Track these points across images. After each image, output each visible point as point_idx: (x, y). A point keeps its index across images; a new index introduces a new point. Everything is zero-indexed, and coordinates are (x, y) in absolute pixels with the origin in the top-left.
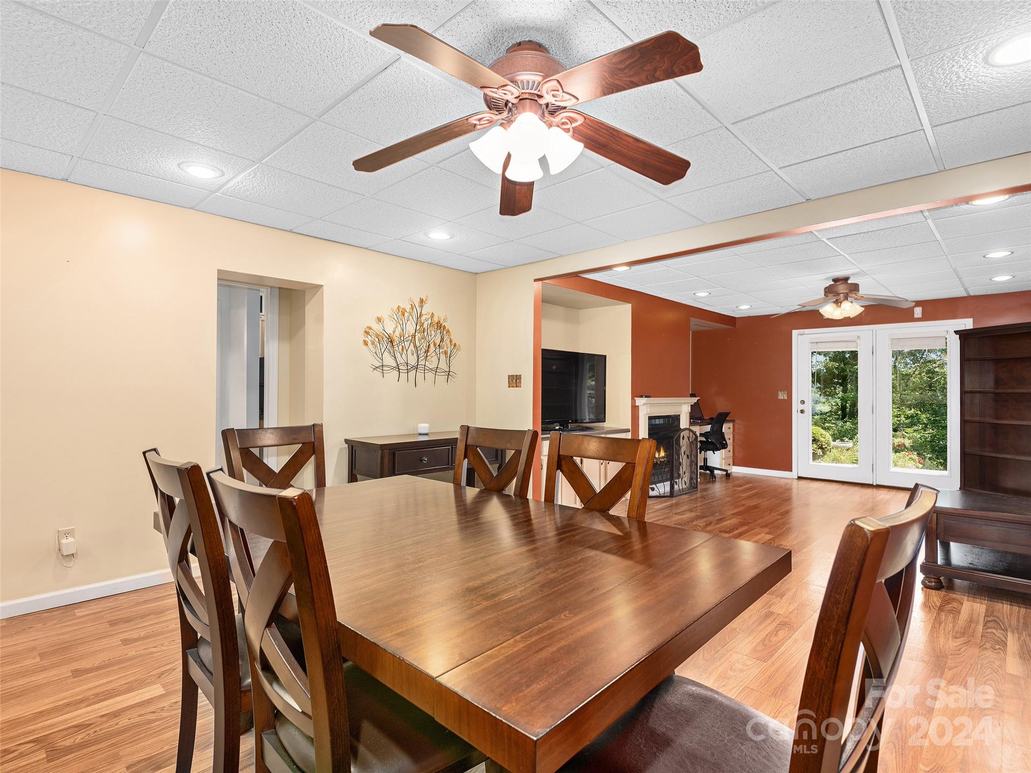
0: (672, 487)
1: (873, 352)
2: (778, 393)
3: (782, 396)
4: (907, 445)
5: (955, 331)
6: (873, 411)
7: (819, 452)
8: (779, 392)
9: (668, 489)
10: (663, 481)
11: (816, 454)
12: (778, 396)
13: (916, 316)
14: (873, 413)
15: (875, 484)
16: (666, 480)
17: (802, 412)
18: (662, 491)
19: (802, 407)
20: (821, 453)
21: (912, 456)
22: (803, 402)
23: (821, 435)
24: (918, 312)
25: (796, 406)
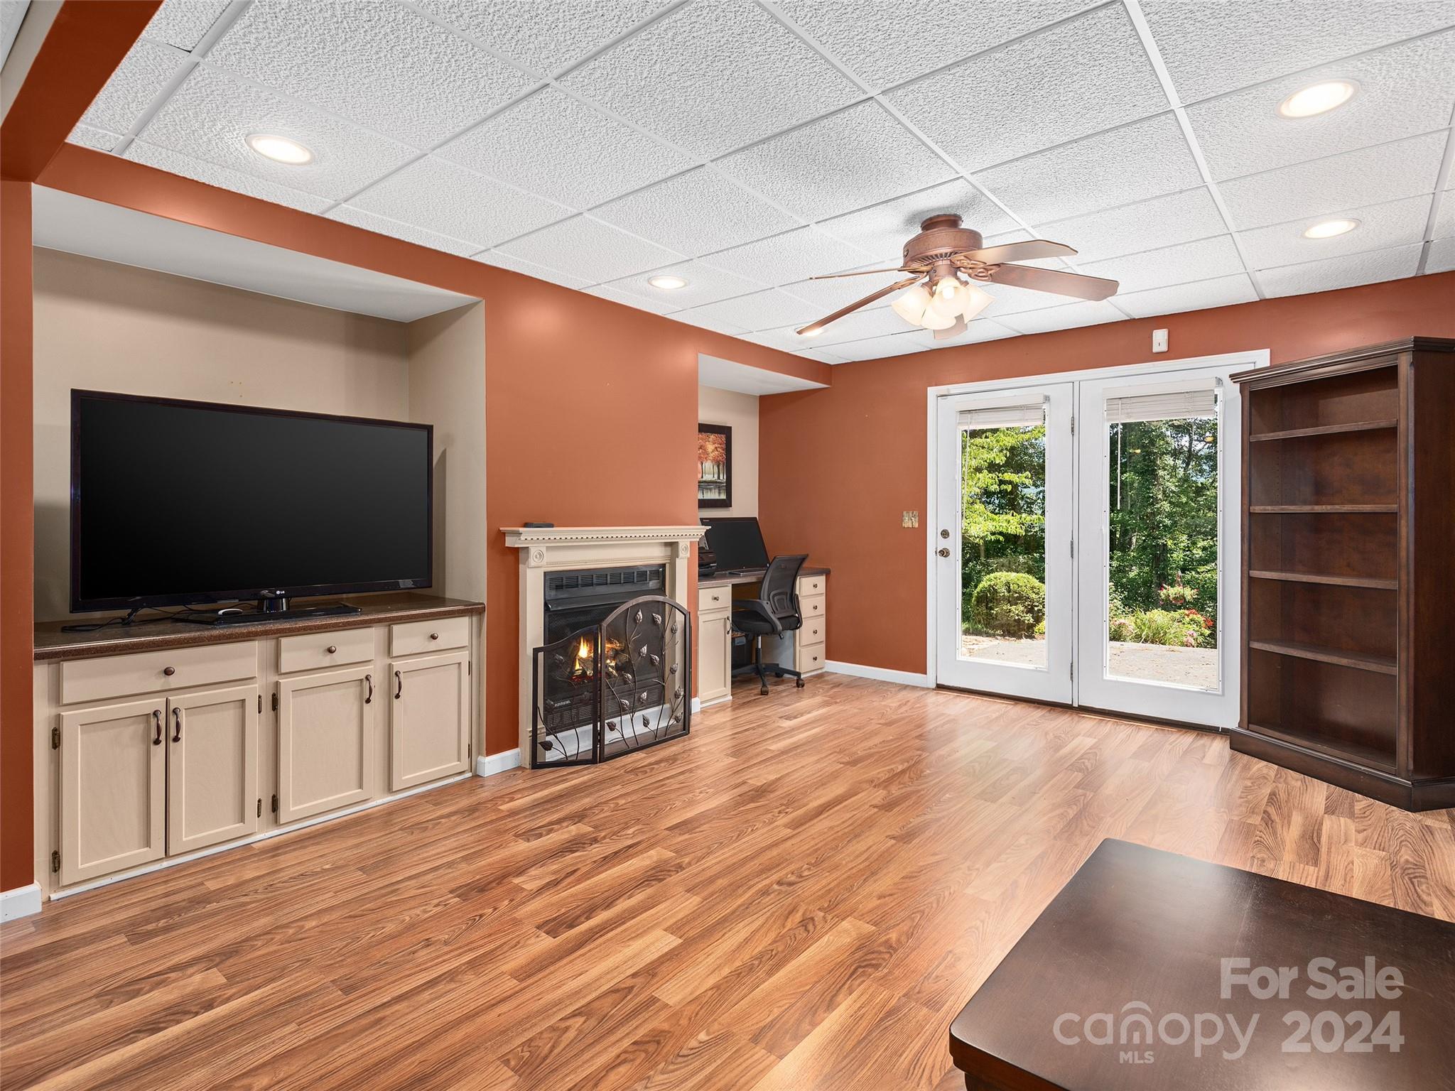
0: (598, 737)
1: (1073, 428)
2: (903, 516)
3: (909, 521)
4: (1188, 598)
5: (1230, 376)
6: (1072, 551)
7: (1027, 618)
8: (905, 513)
9: (587, 745)
10: (573, 725)
11: (1023, 621)
12: (902, 521)
13: (1156, 349)
14: (1072, 556)
15: (1075, 705)
16: (585, 723)
17: (944, 553)
18: (571, 750)
19: (944, 543)
20: (1032, 621)
21: (1195, 616)
22: (945, 534)
23: (1033, 588)
24: (1160, 339)
25: (933, 542)
